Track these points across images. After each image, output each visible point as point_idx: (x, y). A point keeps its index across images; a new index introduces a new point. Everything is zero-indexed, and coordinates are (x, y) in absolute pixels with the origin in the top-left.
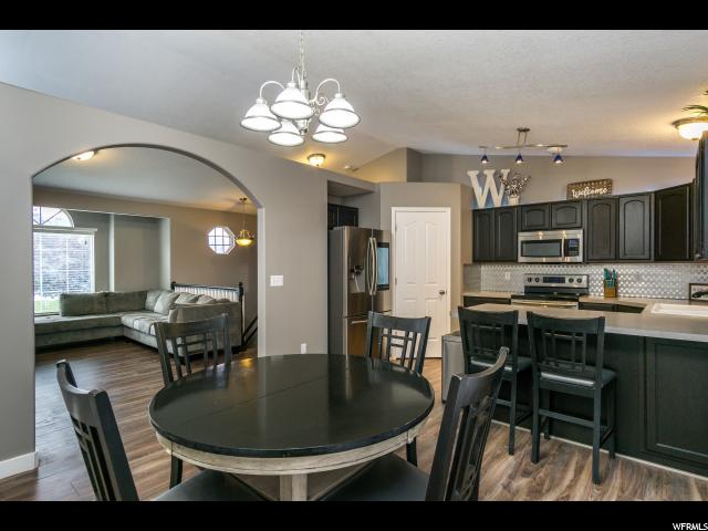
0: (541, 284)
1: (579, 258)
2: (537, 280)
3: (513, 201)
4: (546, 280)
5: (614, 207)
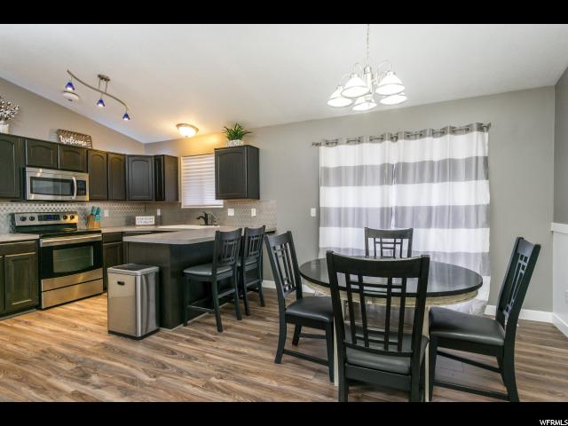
0: (36, 222)
1: (87, 198)
2: (32, 219)
4: (40, 218)
5: (105, 159)
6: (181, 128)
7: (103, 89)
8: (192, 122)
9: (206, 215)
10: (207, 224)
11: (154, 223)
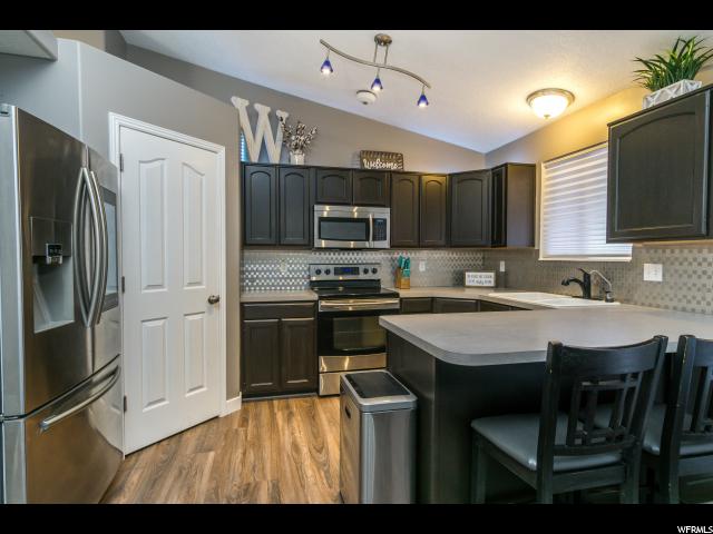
0: (332, 277)
1: (386, 244)
2: (328, 272)
3: (298, 159)
4: (337, 271)
5: (416, 185)
6: (537, 101)
7: (380, 60)
8: (562, 81)
9: (587, 276)
10: (587, 295)
11: (492, 284)
